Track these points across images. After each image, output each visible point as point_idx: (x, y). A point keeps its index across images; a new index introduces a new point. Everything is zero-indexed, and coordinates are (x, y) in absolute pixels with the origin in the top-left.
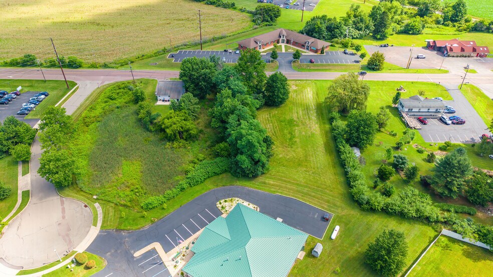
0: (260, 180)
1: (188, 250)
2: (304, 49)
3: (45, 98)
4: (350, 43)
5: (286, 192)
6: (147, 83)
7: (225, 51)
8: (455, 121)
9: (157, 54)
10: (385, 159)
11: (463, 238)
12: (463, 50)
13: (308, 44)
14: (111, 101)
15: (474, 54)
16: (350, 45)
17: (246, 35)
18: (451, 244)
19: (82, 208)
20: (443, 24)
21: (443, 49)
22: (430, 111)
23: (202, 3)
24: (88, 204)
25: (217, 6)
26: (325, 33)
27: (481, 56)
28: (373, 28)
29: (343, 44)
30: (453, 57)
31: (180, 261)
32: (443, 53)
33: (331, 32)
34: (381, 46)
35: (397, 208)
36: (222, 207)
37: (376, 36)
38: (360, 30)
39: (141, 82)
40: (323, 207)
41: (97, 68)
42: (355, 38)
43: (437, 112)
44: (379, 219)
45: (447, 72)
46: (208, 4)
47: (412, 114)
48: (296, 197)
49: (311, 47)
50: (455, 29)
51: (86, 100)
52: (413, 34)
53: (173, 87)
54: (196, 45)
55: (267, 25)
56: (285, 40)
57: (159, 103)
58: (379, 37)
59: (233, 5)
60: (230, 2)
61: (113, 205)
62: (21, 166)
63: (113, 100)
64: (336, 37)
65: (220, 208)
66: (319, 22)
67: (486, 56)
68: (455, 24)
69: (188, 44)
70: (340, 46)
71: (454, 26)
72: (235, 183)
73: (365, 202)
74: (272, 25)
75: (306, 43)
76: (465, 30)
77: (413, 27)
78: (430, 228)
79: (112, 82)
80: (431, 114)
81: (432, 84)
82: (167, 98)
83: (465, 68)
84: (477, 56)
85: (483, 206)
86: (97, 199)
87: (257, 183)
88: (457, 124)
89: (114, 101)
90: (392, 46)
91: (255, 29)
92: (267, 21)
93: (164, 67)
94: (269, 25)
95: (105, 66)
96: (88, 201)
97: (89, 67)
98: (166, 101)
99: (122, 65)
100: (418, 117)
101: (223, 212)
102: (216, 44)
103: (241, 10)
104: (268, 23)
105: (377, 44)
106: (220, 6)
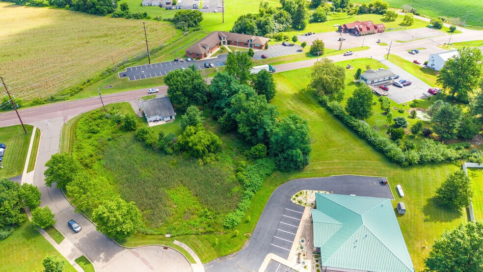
0: (309, 169)
1: (303, 249)
2: (248, 47)
3: (4, 151)
4: (283, 36)
5: (337, 172)
6: (118, 107)
7: (175, 60)
8: (405, 84)
9: (103, 76)
10: (385, 124)
11: (479, 165)
12: (368, 29)
13: (251, 42)
14: (94, 135)
15: (376, 31)
16: (283, 37)
17: (182, 42)
18: (474, 172)
19: (163, 251)
20: (336, 11)
21: (353, 31)
22: (385, 79)
23: (107, 16)
24: (166, 245)
25: (127, 18)
26: (256, 31)
27: (380, 32)
28: (291, 21)
29: (276, 38)
30: (363, 35)
31: (305, 261)
32: (354, 33)
33: (261, 29)
34: (306, 35)
35: (429, 157)
36: (299, 202)
37: (297, 26)
38: (282, 23)
39: (114, 108)
40: (374, 175)
41: (43, 104)
42: (281, 31)
43: (390, 79)
44: (419, 171)
45: (368, 48)
46: (116, 17)
47: (375, 84)
48: (348, 173)
49: (254, 45)
50: (346, 13)
51: (63, 141)
52: (321, 22)
53: (160, 104)
54: (139, 59)
55: (194, 30)
56: (226, 41)
57: (151, 125)
58: (300, 27)
59: (145, 14)
60: (141, 12)
61: (193, 236)
62: (47, 234)
63: (96, 133)
64: (268, 33)
65: (298, 204)
66: (248, 20)
67: (384, 31)
68: (344, 9)
69: (129, 60)
70: (275, 40)
71: (344, 11)
72: (289, 179)
73: (404, 160)
74: (199, 29)
75: (249, 41)
76: (354, 13)
77: (320, 15)
78: (453, 165)
79: (77, 115)
80: (386, 82)
81: (366, 59)
82: (158, 118)
83: (378, 42)
84: (378, 32)
85: (471, 139)
86: (172, 237)
87: (308, 172)
88: (407, 85)
89: (99, 135)
90: (314, 33)
91: (186, 35)
92: (193, 26)
93: (123, 88)
94: (197, 30)
95: (52, 99)
96: (164, 242)
97: (32, 105)
98: (158, 121)
99: (72, 95)
100: (379, 86)
101: (304, 206)
102: (158, 56)
103: (156, 19)
104: (194, 28)
105: (302, 34)
106: (130, 18)
